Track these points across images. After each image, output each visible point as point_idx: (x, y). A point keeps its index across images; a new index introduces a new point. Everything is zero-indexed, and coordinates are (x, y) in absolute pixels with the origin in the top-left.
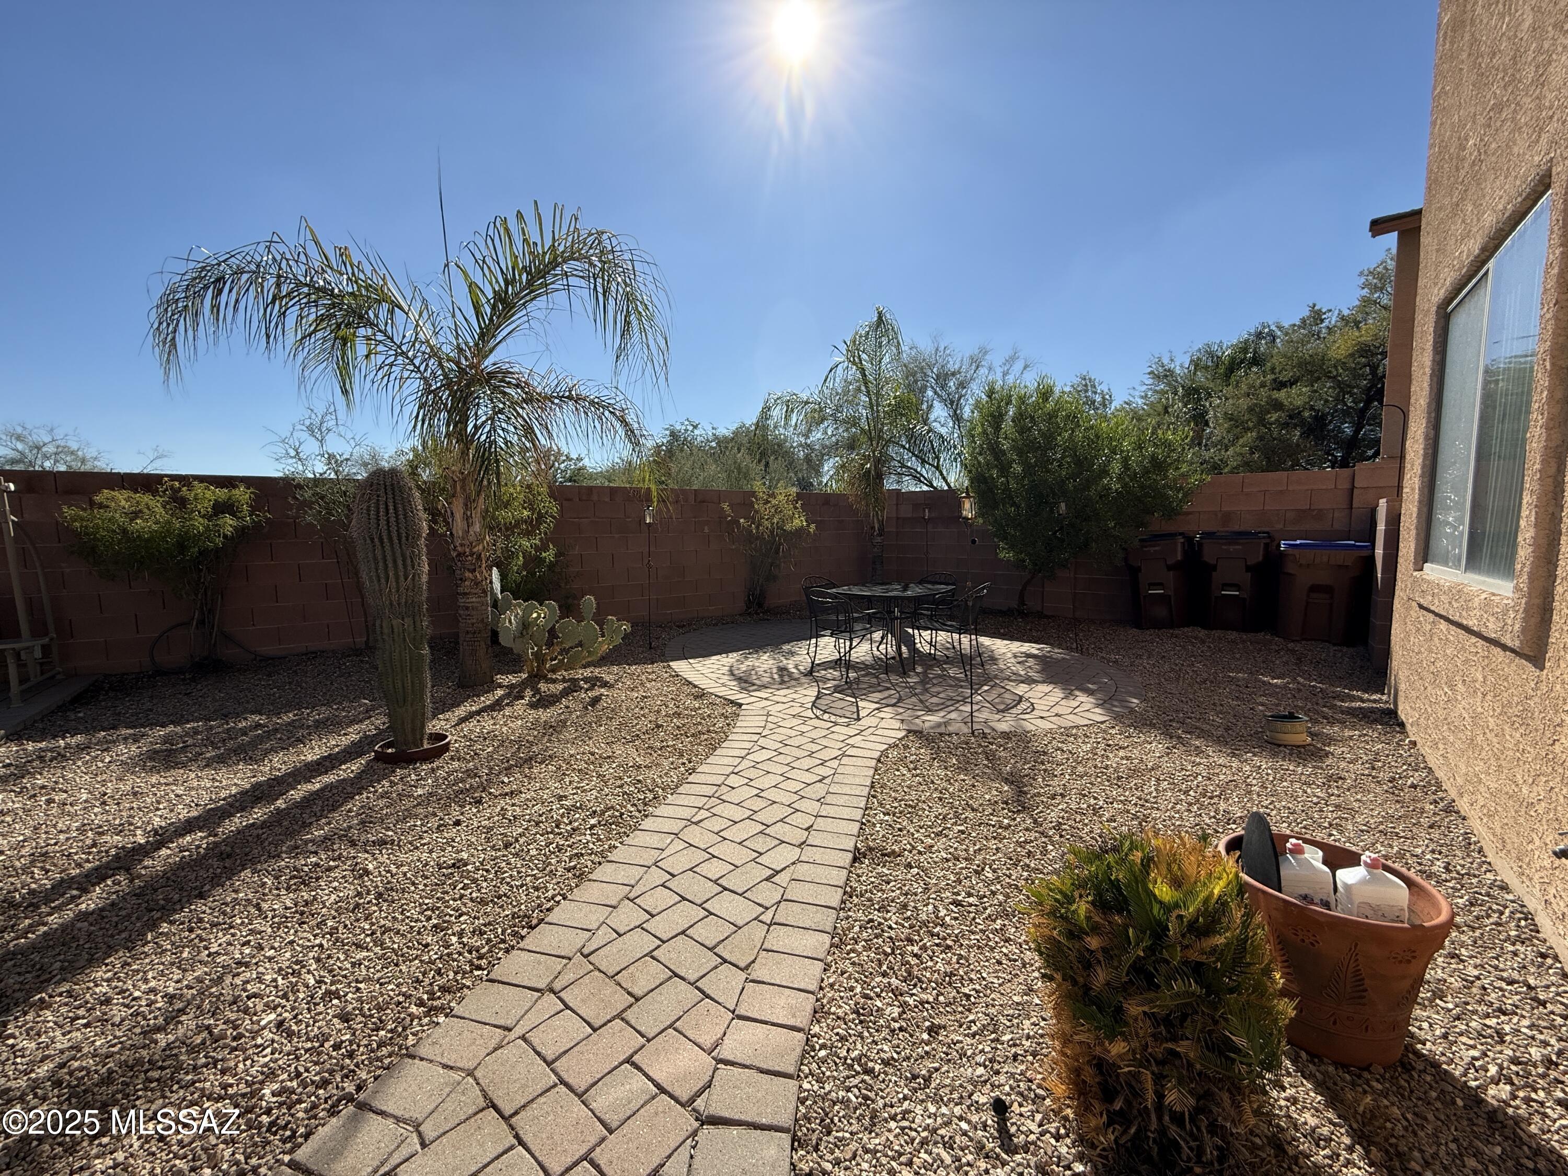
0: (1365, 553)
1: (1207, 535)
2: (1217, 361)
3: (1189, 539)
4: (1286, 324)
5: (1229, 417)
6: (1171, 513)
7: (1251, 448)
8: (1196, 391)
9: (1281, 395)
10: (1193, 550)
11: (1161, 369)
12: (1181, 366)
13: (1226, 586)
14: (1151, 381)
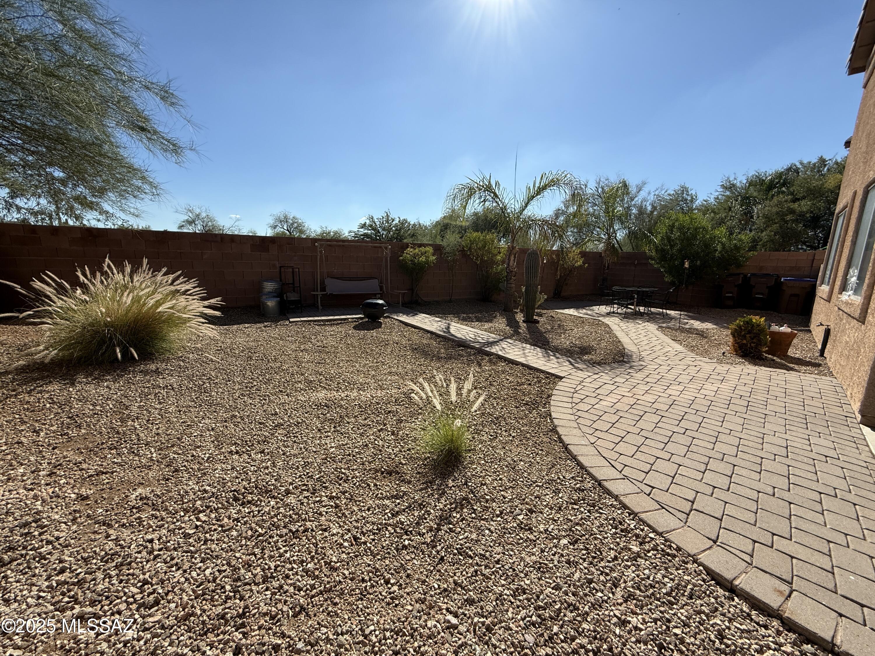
0: (814, 283)
1: (753, 275)
2: (762, 182)
3: (745, 276)
4: (805, 162)
5: (765, 216)
6: (739, 266)
7: (775, 233)
8: (748, 198)
9: (796, 206)
10: (746, 280)
11: (728, 184)
12: (741, 182)
13: (759, 294)
14: (722, 190)
